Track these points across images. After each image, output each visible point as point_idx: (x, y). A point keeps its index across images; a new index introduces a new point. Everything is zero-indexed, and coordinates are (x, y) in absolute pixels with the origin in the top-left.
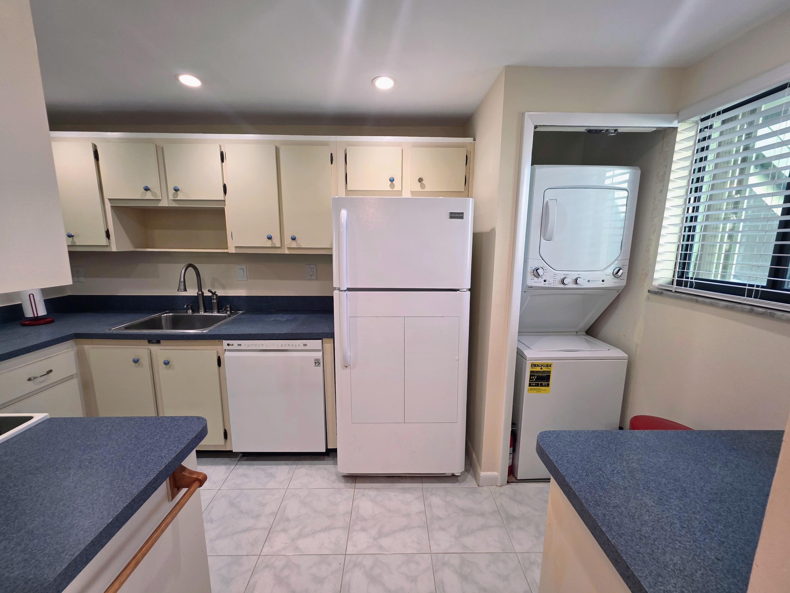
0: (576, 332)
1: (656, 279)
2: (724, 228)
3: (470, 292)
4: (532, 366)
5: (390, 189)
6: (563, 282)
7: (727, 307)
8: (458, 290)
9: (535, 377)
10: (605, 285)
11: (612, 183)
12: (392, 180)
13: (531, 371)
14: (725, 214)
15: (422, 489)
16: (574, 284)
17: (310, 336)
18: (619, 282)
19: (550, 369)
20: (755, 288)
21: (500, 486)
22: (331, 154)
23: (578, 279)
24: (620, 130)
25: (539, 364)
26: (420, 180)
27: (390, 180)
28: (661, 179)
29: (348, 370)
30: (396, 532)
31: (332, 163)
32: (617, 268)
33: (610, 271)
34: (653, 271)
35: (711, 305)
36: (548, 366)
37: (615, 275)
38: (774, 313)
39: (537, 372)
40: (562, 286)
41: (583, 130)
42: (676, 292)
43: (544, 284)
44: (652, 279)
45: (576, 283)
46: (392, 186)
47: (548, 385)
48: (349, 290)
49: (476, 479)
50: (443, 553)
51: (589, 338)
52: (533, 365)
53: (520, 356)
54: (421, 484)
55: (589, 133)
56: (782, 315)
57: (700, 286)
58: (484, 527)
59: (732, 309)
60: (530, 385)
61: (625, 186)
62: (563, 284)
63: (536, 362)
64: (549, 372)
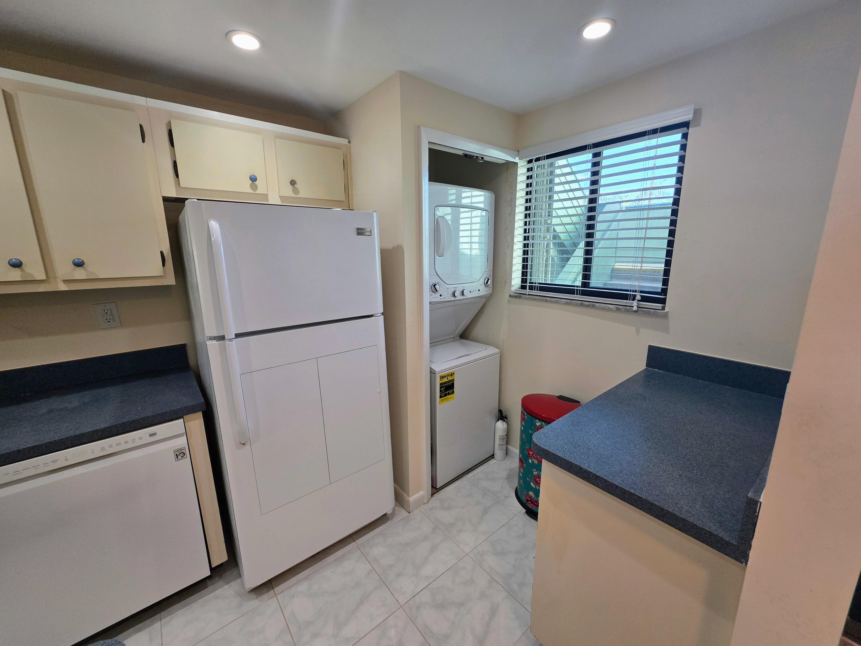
0: (454, 338)
1: (513, 285)
2: (544, 244)
3: (383, 316)
4: (440, 378)
5: (252, 192)
6: (454, 295)
7: (566, 303)
8: (372, 316)
9: (443, 388)
10: (481, 293)
11: (471, 203)
12: (253, 179)
13: (440, 384)
14: (544, 235)
15: (358, 547)
16: (461, 296)
17: (161, 418)
18: (488, 291)
19: (453, 377)
20: (576, 288)
21: (427, 503)
22: (141, 126)
23: (464, 291)
24: (486, 159)
25: (446, 375)
26: (293, 183)
27: (251, 179)
28: (509, 203)
29: (247, 447)
30: (355, 610)
31: (143, 141)
32: (486, 278)
33: (482, 281)
34: (511, 280)
35: (556, 302)
36: (452, 374)
37: (486, 285)
38: (595, 305)
39: (445, 383)
40: (453, 299)
41: (460, 153)
42: (529, 295)
43: (440, 298)
44: (511, 286)
45: (463, 294)
46: (254, 187)
47: (453, 392)
48: (238, 336)
49: (403, 507)
50: (412, 598)
51: (463, 341)
52: (442, 377)
53: (432, 372)
54: (354, 543)
55: (465, 157)
56: (599, 305)
57: (542, 289)
58: (433, 549)
59: (569, 304)
60: (441, 397)
61: (482, 206)
62: (454, 297)
63: (443, 374)
64: (453, 380)
